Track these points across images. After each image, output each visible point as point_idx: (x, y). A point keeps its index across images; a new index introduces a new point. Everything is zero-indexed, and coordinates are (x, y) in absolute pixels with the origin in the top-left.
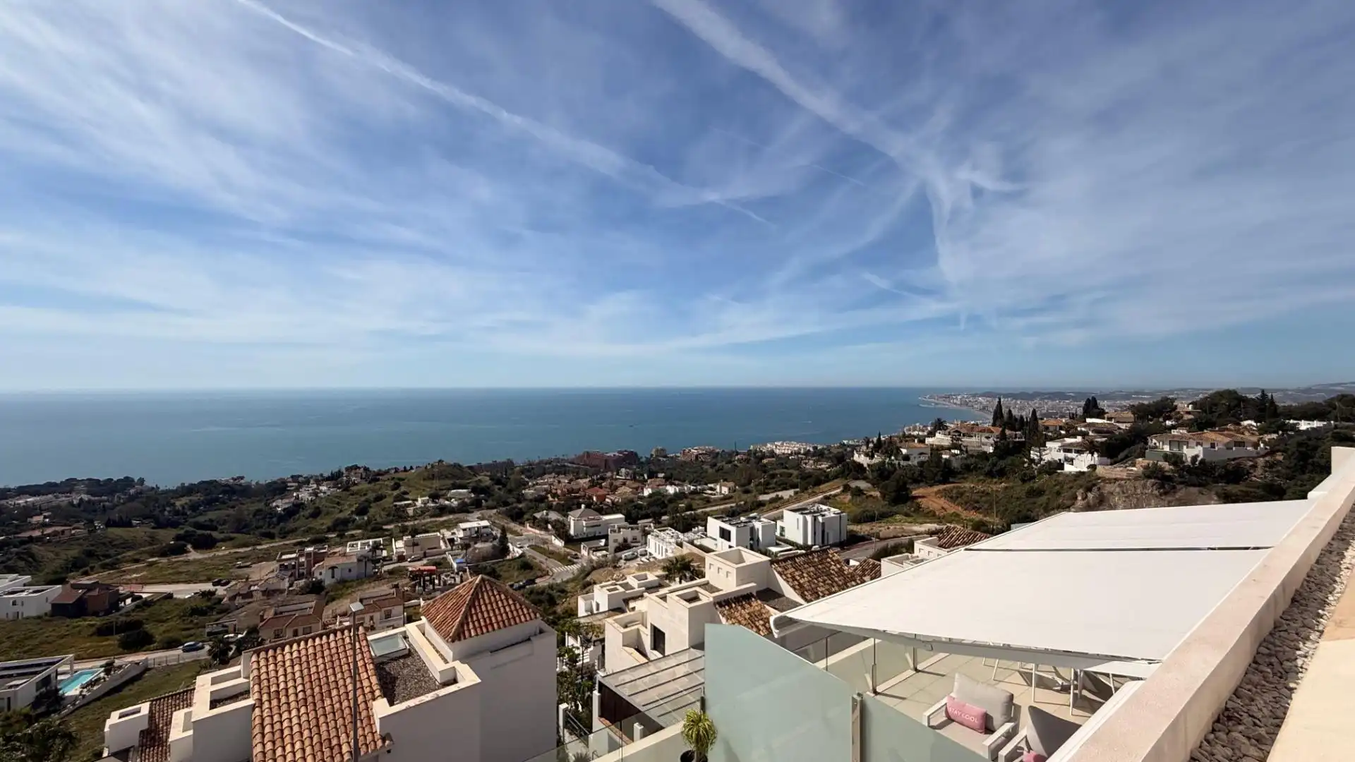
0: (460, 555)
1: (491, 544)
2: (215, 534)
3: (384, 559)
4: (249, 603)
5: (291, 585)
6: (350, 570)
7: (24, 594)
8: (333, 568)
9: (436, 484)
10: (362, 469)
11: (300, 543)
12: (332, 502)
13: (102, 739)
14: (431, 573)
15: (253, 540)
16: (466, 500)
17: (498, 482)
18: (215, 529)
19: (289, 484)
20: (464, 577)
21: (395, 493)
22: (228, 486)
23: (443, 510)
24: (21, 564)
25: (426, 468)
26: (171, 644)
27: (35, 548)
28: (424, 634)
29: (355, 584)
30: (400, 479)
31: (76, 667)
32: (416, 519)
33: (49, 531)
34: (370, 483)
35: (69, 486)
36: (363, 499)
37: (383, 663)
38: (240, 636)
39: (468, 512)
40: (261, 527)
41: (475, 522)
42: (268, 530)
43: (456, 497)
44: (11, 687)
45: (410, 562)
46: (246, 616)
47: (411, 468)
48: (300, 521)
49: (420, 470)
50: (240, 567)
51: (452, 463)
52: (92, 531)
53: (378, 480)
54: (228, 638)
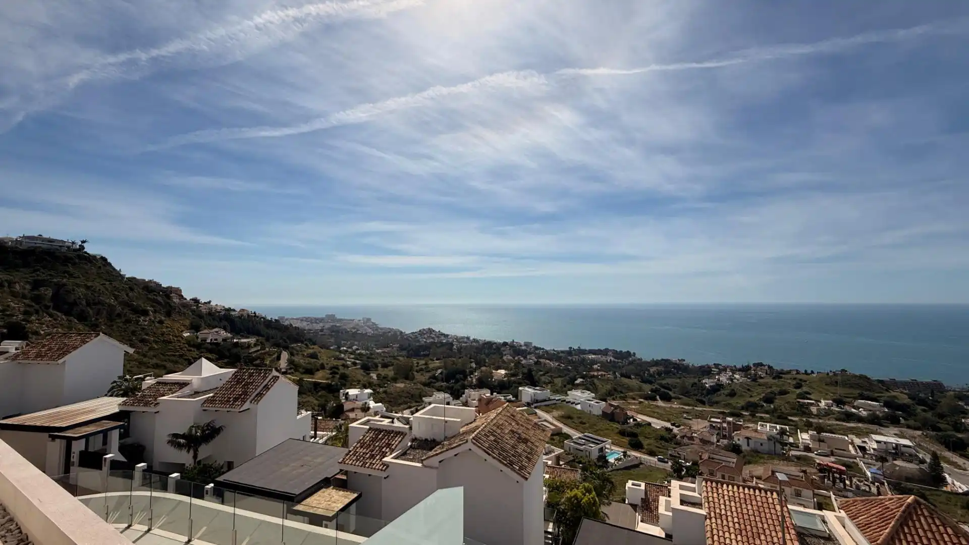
0: (874, 465)
1: (918, 467)
2: (670, 393)
3: (791, 444)
4: (692, 444)
5: (718, 441)
6: (761, 444)
7: (592, 402)
8: (748, 438)
9: (840, 391)
10: (767, 367)
11: (723, 413)
12: (744, 388)
13: (625, 492)
14: (841, 472)
15: (693, 403)
16: (877, 413)
17: (922, 402)
18: (671, 390)
19: (713, 369)
20: (882, 489)
21: (798, 391)
22: (676, 364)
23: (849, 417)
24: (591, 387)
25: (828, 374)
26: (652, 453)
27: (596, 381)
28: (844, 527)
29: (766, 456)
30: (801, 380)
31: (613, 448)
32: (820, 419)
33: (600, 373)
34: (774, 378)
35: (605, 352)
36: (769, 390)
37: (804, 534)
38: (688, 464)
39: (881, 425)
40: (696, 395)
41: (890, 437)
42: (700, 398)
43: (863, 407)
44: (590, 446)
45: (816, 454)
46: (691, 452)
47: (812, 372)
48: (721, 397)
49: (821, 375)
50: (685, 418)
51: (857, 374)
52: (616, 377)
53: (781, 378)
54: (681, 462)
